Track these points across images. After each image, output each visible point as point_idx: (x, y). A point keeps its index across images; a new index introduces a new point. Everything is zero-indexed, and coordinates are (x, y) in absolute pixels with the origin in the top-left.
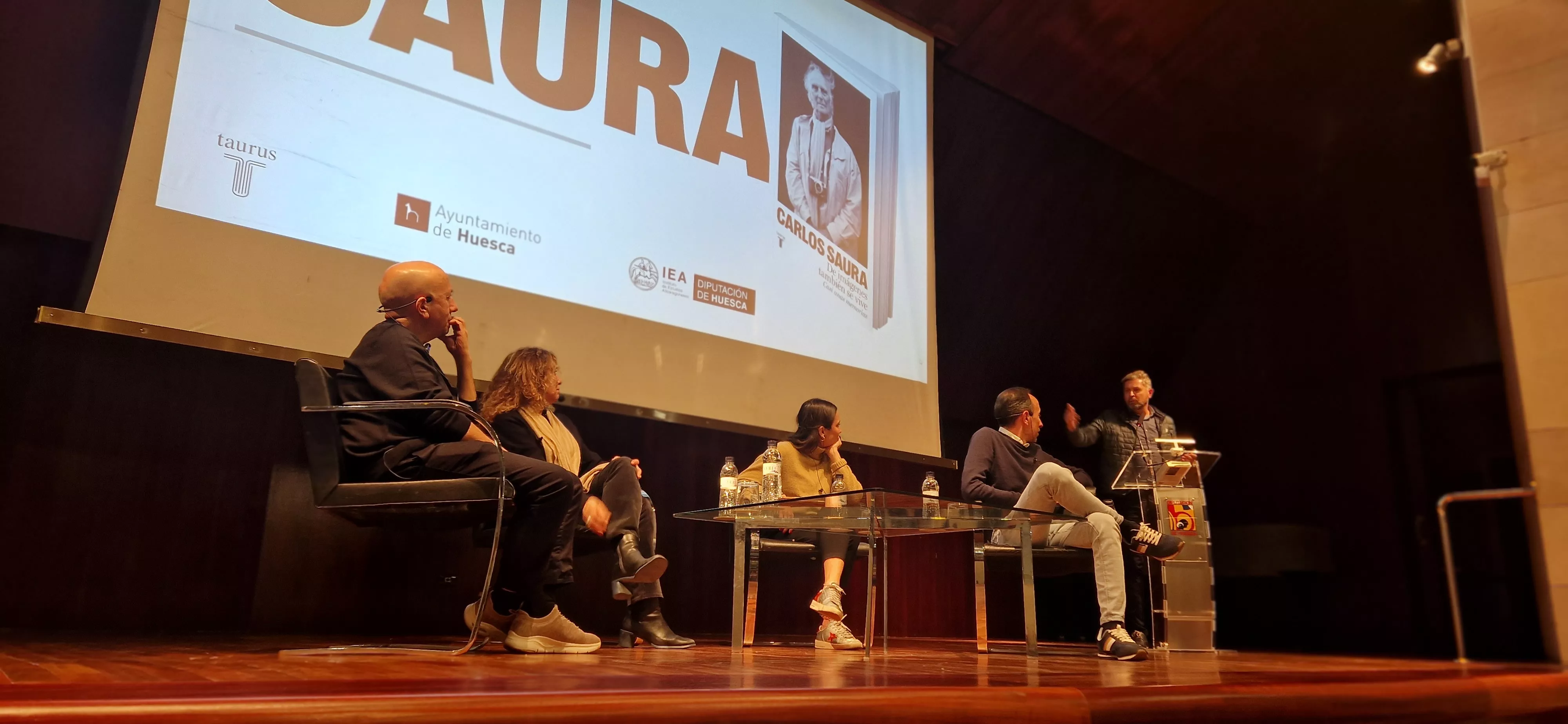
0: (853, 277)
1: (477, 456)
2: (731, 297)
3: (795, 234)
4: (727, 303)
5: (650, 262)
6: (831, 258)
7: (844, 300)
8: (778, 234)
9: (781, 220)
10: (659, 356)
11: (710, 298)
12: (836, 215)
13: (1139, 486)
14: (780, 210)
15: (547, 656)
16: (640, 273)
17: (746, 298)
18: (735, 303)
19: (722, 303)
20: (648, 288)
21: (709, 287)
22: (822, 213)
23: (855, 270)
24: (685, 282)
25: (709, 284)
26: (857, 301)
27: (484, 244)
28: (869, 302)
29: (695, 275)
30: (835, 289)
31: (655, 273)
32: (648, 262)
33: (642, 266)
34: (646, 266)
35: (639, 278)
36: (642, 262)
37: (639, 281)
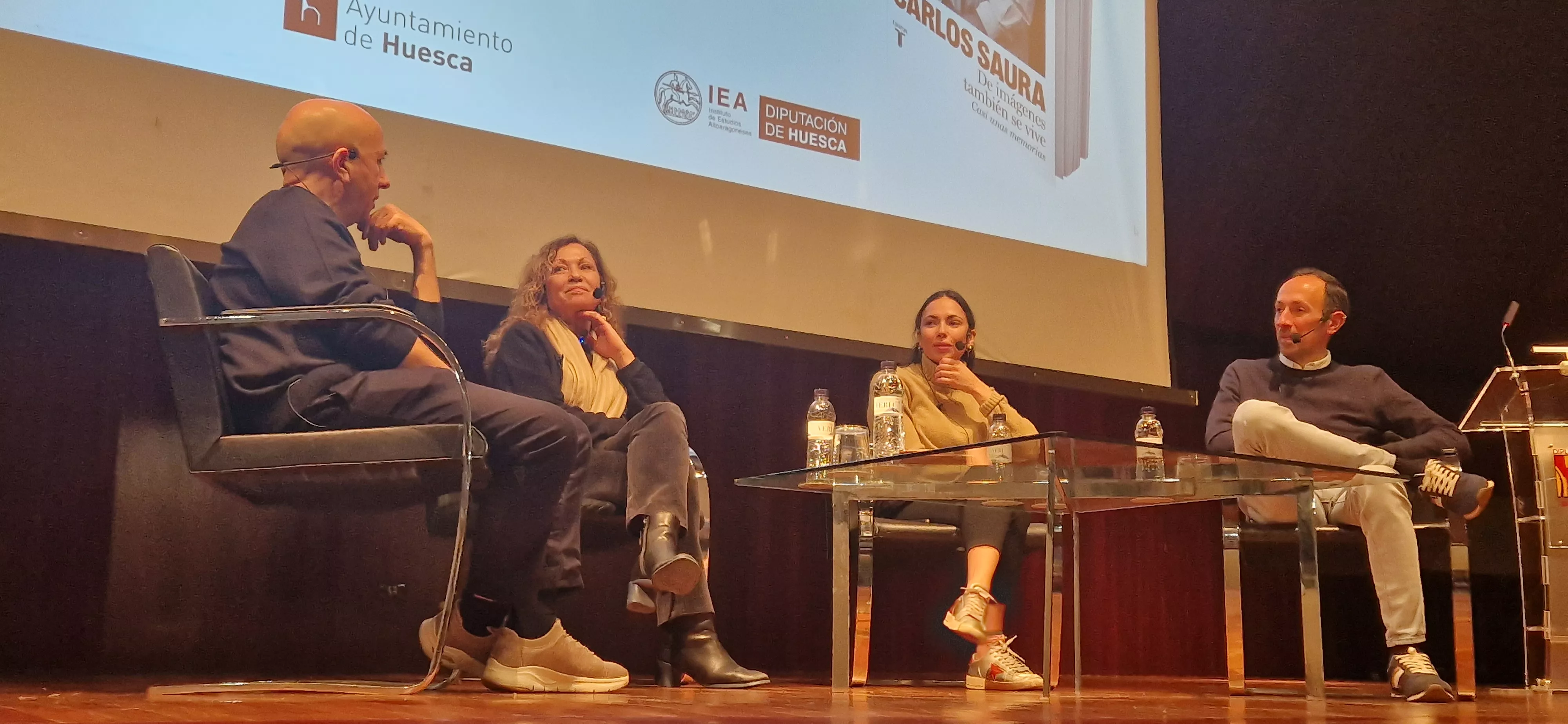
0: (1021, 93)
1: (427, 392)
2: (819, 132)
3: (924, 23)
4: (814, 142)
5: (687, 77)
6: (984, 61)
7: (1006, 130)
8: (897, 25)
11: (786, 134)
13: (1504, 426)
15: (547, 695)
16: (672, 96)
17: (845, 133)
18: (827, 141)
19: (806, 142)
20: (686, 120)
21: (783, 116)
23: (1025, 80)
24: (745, 109)
25: (784, 112)
26: (1028, 134)
27: (425, 57)
28: (1049, 134)
29: (761, 97)
30: (992, 113)
31: (696, 95)
32: (684, 78)
33: (675, 86)
34: (681, 87)
35: (670, 105)
36: (675, 78)
37: (671, 110)
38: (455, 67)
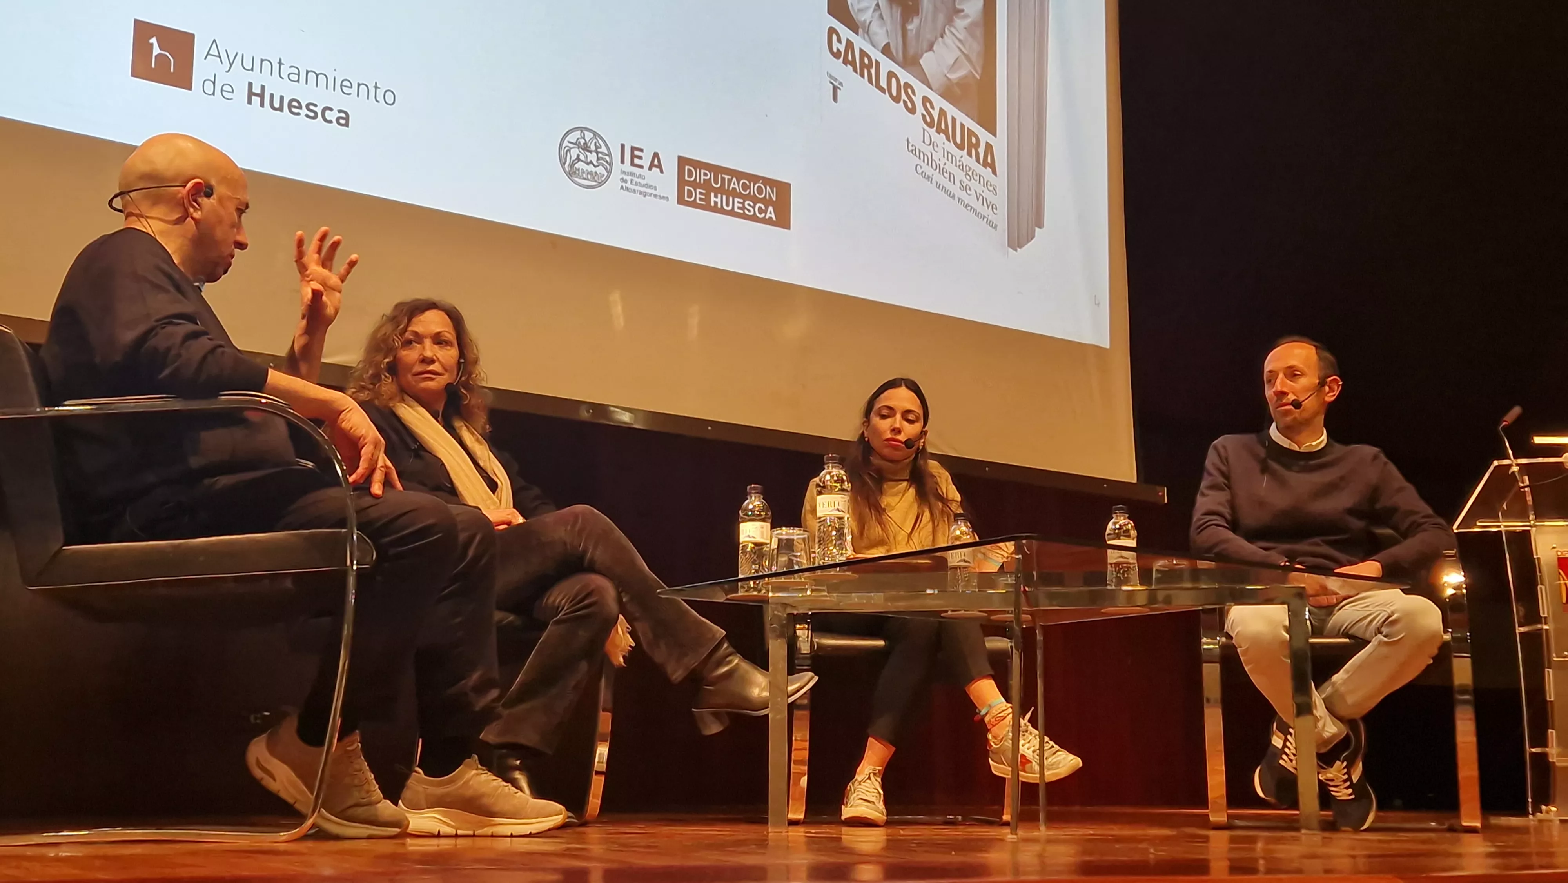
0: (970, 154)
2: (745, 198)
3: (862, 76)
4: (739, 208)
5: (595, 134)
6: (928, 119)
7: (953, 197)
8: (831, 77)
9: (835, 50)
10: (618, 309)
11: (708, 199)
12: (936, 39)
13: (1504, 525)
14: (832, 31)
16: (578, 156)
17: (774, 198)
18: (754, 208)
19: (730, 208)
20: (594, 183)
21: (704, 180)
22: (911, 35)
23: (974, 140)
24: (662, 172)
25: (705, 174)
26: (978, 199)
27: (295, 110)
28: (1001, 200)
29: (680, 158)
30: (937, 177)
31: (606, 155)
32: (592, 135)
33: (582, 143)
34: (589, 144)
35: (577, 166)
36: (582, 134)
37: (577, 172)
38: (330, 122)
